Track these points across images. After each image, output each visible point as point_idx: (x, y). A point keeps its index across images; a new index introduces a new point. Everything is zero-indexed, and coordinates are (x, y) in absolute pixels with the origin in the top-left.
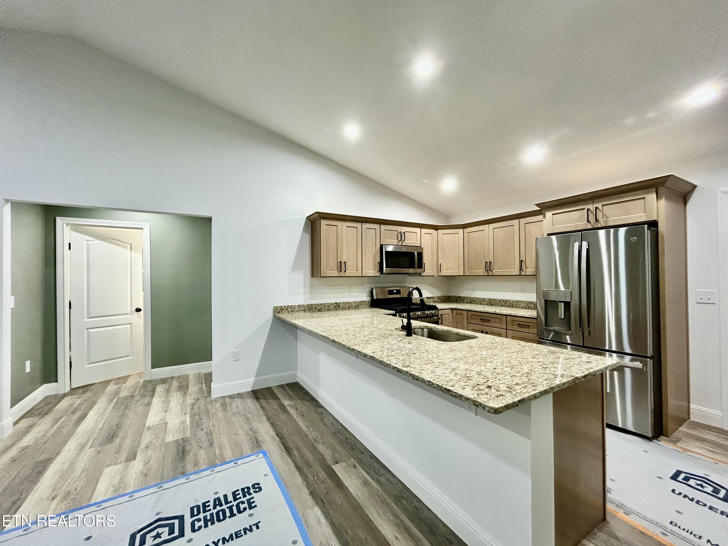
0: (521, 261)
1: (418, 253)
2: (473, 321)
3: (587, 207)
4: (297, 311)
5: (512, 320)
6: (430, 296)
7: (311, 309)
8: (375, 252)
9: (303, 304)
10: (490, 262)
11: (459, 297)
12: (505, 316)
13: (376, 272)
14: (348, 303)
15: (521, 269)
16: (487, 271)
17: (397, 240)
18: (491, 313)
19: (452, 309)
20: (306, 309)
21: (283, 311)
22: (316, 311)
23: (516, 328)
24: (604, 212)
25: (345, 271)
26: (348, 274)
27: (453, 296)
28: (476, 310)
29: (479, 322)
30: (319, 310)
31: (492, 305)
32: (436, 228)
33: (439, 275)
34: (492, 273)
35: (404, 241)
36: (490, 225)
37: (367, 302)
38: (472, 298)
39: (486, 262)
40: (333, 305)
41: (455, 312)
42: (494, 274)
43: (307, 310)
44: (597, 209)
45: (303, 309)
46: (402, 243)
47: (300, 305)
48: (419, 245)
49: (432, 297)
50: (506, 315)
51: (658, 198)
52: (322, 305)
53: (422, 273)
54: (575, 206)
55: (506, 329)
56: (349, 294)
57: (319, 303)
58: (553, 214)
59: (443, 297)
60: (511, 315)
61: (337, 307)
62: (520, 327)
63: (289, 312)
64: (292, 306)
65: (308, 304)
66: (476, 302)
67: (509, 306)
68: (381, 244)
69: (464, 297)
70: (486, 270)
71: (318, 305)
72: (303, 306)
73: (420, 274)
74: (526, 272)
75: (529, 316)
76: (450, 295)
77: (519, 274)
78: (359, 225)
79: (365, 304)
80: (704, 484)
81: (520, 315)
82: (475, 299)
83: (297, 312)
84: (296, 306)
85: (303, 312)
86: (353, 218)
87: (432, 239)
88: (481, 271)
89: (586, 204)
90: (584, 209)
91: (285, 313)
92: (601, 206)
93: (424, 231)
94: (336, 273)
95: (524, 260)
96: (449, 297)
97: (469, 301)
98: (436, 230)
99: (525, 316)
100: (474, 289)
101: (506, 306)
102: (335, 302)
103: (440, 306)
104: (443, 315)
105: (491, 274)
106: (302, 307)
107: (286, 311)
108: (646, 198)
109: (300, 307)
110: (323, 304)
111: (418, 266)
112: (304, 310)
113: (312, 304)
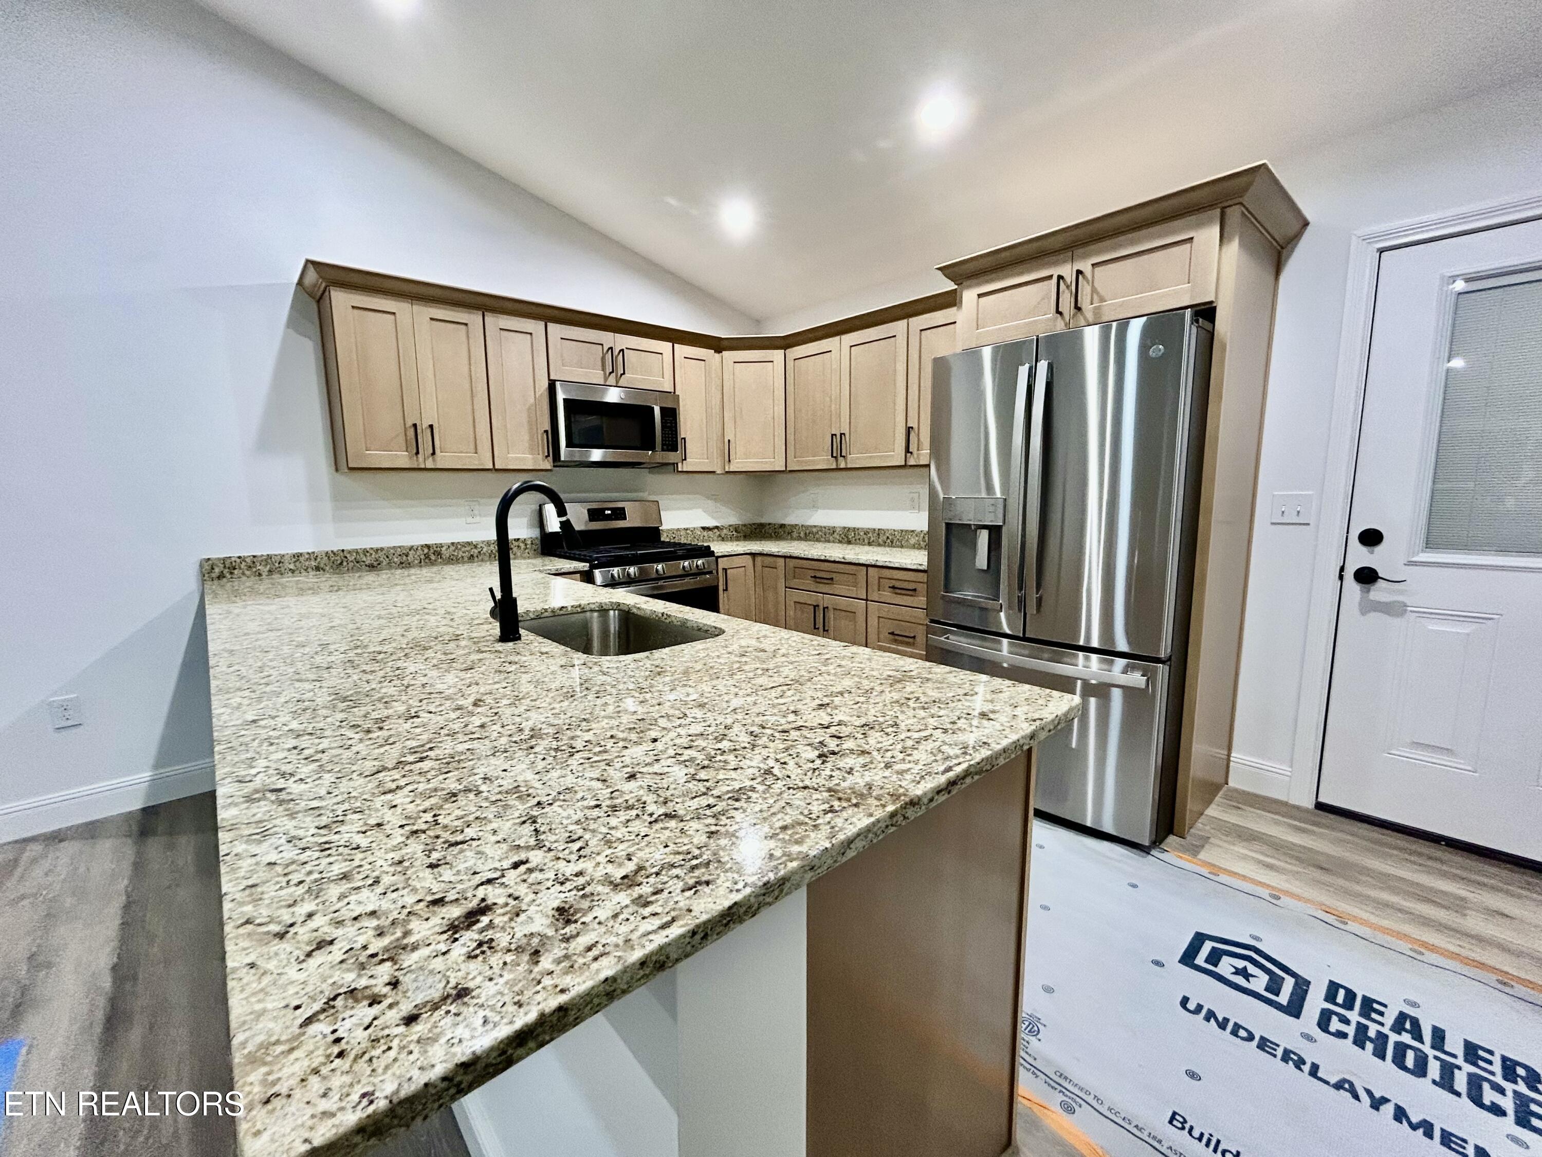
0: (909, 430)
1: (662, 409)
2: (795, 583)
3: (1055, 271)
4: (293, 571)
5: (880, 578)
6: (711, 523)
7: (341, 563)
8: (532, 400)
9: (310, 551)
10: (841, 434)
11: (782, 526)
12: (865, 568)
13: (540, 457)
14: (469, 544)
15: (907, 450)
16: (836, 457)
17: (604, 369)
18: (834, 562)
19: (753, 555)
20: (322, 565)
21: (236, 572)
22: (359, 570)
23: (887, 595)
24: (1096, 285)
25: (434, 453)
26: (443, 460)
27: (770, 524)
28: (802, 556)
29: (809, 583)
30: (372, 567)
31: (849, 542)
32: (717, 345)
33: (727, 470)
34: (846, 463)
35: (624, 373)
36: (843, 337)
37: (529, 542)
38: (808, 527)
39: (832, 435)
40: (419, 552)
41: (759, 559)
42: (849, 466)
43: (327, 568)
44: (1080, 277)
45: (313, 563)
46: (617, 382)
47: (301, 554)
48: (668, 388)
49: (717, 527)
50: (867, 566)
51: (1223, 238)
52: (380, 553)
53: (680, 465)
54: (1029, 271)
55: (867, 600)
56: (470, 520)
57: (368, 546)
58: (980, 296)
59: (745, 525)
60: (878, 564)
61: (433, 557)
62: (896, 593)
63: (260, 575)
64: (269, 557)
65: (329, 549)
66: (817, 536)
67: (884, 544)
68: (552, 378)
69: (792, 526)
70: (832, 456)
71: (365, 552)
72: (312, 556)
73: (672, 467)
74: (918, 455)
75: (914, 567)
76: (763, 521)
77: (903, 463)
78: (474, 319)
79: (522, 546)
80: (1251, 969)
81: (897, 565)
82: (814, 530)
83: (290, 574)
84: (286, 557)
85: (312, 573)
86: (456, 296)
87: (707, 373)
88: (823, 460)
89: (1056, 264)
90: (1051, 277)
91: (244, 578)
92: (1090, 267)
93: (683, 350)
94: (402, 459)
95: (915, 426)
96: (762, 525)
97: (802, 535)
98: (719, 351)
99: (905, 566)
100: (815, 507)
101: (879, 545)
102: (423, 543)
103: (719, 548)
104: (729, 571)
105: (842, 465)
106: (309, 559)
107: (248, 573)
108: (1195, 240)
109: (301, 559)
110: (382, 549)
111: (663, 445)
112: (317, 568)
113: (343, 551)
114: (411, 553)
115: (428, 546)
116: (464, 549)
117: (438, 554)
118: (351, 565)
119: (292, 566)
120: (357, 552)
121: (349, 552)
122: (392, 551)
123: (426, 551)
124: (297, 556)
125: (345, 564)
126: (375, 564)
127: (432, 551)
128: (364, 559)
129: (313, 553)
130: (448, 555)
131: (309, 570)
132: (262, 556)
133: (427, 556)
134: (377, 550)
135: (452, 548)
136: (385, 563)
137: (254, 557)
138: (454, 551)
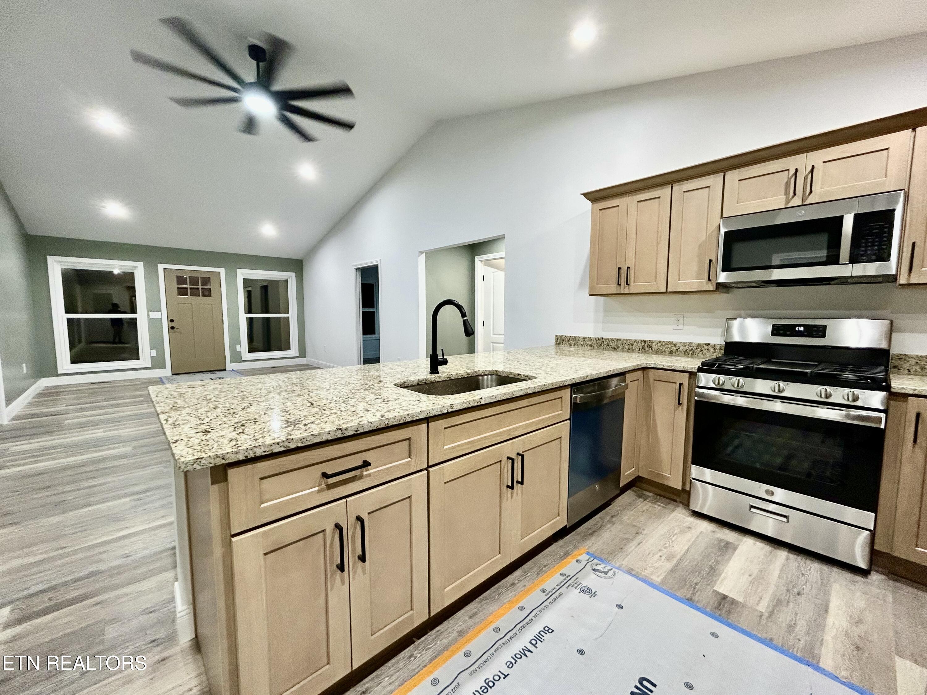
1: (861, 215)
8: (704, 237)
13: (705, 281)
17: (787, 193)
20: (593, 345)
21: (564, 342)
22: (608, 350)
25: (629, 284)
26: (634, 288)
30: (614, 349)
35: (814, 190)
40: (639, 344)
46: (804, 201)
56: (675, 327)
57: (613, 337)
63: (571, 345)
65: (597, 337)
68: (724, 216)
71: (612, 340)
78: (665, 191)
83: (581, 347)
84: (581, 338)
91: (566, 346)
94: (613, 289)
102: (642, 339)
107: (568, 343)
109: (586, 340)
113: (602, 338)
115: (645, 341)
116: (666, 346)
117: (650, 347)
118: (605, 345)
119: (582, 343)
120: (609, 340)
121: (605, 339)
122: (625, 342)
123: (643, 344)
124: (585, 338)
125: (602, 345)
126: (616, 347)
127: (646, 344)
128: (611, 344)
129: (590, 338)
130: (656, 349)
131: (588, 346)
132: (573, 337)
133: (643, 347)
134: (618, 340)
135: (659, 344)
136: (620, 348)
137: (570, 336)
138: (660, 346)
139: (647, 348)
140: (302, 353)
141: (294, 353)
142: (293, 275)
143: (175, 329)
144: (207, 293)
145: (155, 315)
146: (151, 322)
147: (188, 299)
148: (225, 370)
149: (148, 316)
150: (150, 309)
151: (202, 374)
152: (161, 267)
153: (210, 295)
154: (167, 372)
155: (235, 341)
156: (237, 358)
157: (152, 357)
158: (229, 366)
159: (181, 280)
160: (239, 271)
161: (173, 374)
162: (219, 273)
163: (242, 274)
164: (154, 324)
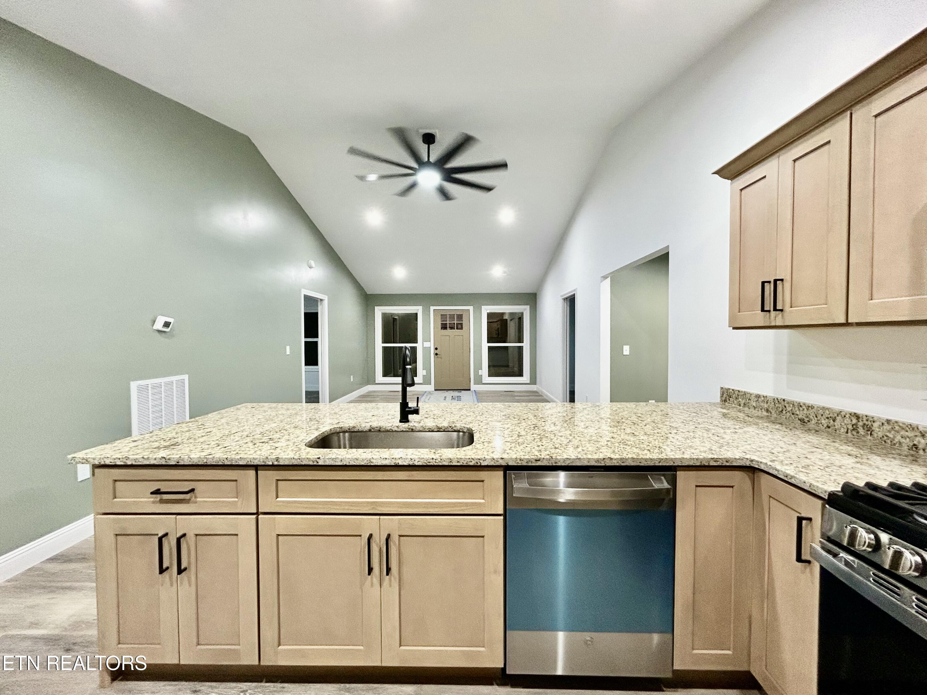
7: (782, 411)
30: (803, 423)
43: (773, 413)
45: (766, 406)
47: (760, 396)
57: (802, 401)
63: (740, 405)
64: (745, 393)
65: (776, 396)
71: (800, 406)
72: (765, 399)
91: (734, 405)
102: (853, 411)
107: (735, 402)
109: (760, 400)
112: (767, 411)
113: (784, 400)
114: (839, 419)
115: (858, 417)
116: (903, 433)
117: (869, 430)
118: (788, 414)
119: (754, 404)
120: (793, 405)
121: (788, 403)
122: (821, 412)
123: (854, 421)
124: (758, 396)
125: (784, 412)
126: (806, 420)
127: (861, 423)
128: (798, 413)
129: (766, 397)
130: (880, 435)
131: (763, 410)
132: (742, 392)
133: (855, 428)
134: (809, 407)
135: (887, 427)
136: (813, 422)
137: (739, 391)
138: (889, 431)
139: (862, 431)
140: (533, 380)
141: (526, 379)
142: (528, 307)
143: (438, 356)
144: (460, 327)
145: (427, 344)
146: (424, 348)
147: (448, 331)
148: (470, 390)
149: (423, 344)
150: (424, 340)
151: (452, 391)
152: (432, 308)
153: (462, 328)
154: (431, 388)
155: (479, 367)
156: (479, 381)
157: (424, 376)
158: (473, 387)
159: (443, 317)
160: (484, 307)
161: (435, 390)
162: (469, 310)
163: (486, 309)
164: (426, 350)
